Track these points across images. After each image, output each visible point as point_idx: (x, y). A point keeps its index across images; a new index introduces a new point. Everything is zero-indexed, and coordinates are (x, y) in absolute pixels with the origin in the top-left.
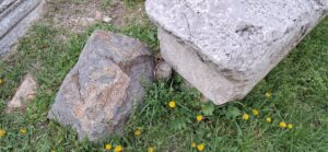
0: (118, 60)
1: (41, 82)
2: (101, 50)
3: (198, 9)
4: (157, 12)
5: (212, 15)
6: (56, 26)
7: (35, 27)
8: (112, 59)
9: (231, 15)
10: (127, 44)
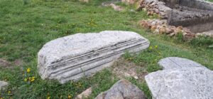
0: (125, 95)
1: (93, 92)
2: (120, 88)
3: (167, 85)
4: (149, 79)
5: (172, 90)
6: (113, 72)
7: (105, 69)
8: (122, 94)
9: (181, 94)
10: (135, 91)
